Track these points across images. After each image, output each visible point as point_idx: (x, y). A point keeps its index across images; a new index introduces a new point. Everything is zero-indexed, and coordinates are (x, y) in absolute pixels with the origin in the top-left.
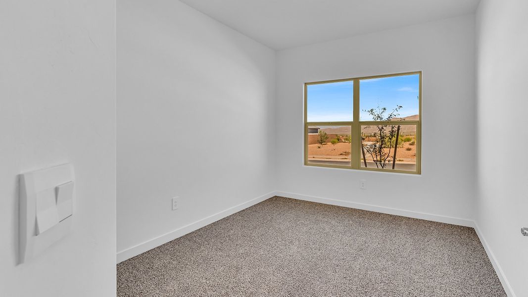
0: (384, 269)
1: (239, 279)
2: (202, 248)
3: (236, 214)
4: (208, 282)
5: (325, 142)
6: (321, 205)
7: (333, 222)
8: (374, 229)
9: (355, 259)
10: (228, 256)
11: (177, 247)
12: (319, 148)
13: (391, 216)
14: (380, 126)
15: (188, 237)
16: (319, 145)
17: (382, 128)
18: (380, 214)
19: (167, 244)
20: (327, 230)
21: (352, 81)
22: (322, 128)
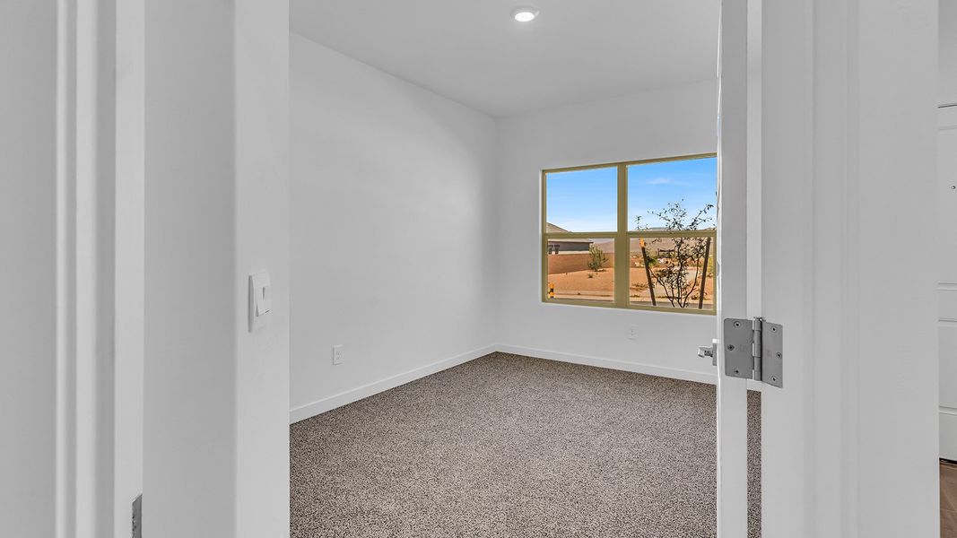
0: (638, 445)
1: (427, 455)
2: (377, 419)
3: (430, 376)
4: (384, 457)
5: (600, 266)
6: (566, 364)
7: (579, 388)
8: (640, 398)
9: (598, 434)
10: (415, 429)
11: (340, 417)
12: (591, 277)
13: (673, 380)
14: (679, 239)
15: (357, 405)
16: (591, 272)
17: (682, 242)
18: (657, 378)
19: (326, 413)
20: (567, 398)
21: (616, 168)
22: (596, 242)
